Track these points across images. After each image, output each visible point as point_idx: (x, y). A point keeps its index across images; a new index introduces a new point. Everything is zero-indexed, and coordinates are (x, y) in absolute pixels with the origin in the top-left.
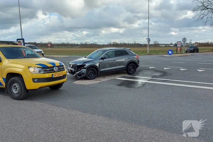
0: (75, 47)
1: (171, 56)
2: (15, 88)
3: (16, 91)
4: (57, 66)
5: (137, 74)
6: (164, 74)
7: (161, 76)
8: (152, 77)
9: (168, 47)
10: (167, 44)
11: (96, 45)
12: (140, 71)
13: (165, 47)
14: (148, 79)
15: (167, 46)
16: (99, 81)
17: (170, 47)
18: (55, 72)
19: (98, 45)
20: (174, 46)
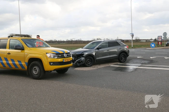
0: (62, 43)
1: (154, 48)
2: (35, 70)
3: (35, 72)
4: (66, 53)
5: (128, 62)
6: (151, 62)
7: (148, 63)
8: (141, 64)
9: (149, 42)
10: (148, 40)
11: (81, 41)
12: (130, 60)
13: (145, 42)
14: (138, 65)
15: (147, 41)
16: (96, 68)
17: (151, 42)
18: (65, 58)
19: (83, 41)
20: (154, 41)
